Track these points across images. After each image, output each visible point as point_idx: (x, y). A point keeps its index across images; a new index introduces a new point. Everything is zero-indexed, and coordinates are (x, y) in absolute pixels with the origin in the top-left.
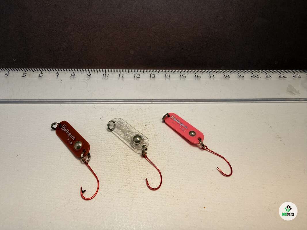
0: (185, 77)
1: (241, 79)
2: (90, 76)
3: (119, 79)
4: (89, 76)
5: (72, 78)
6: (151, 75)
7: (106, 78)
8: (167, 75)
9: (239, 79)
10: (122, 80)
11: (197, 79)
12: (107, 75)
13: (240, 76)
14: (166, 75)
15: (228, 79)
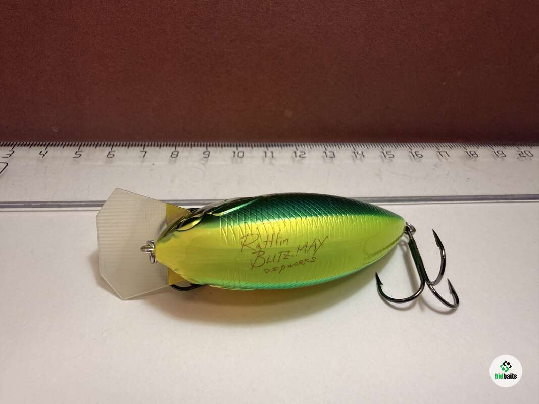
0: (392, 156)
1: (499, 159)
2: (209, 156)
3: (264, 160)
4: (207, 156)
5: (174, 159)
6: (326, 153)
7: (239, 159)
8: (357, 153)
9: (496, 159)
10: (271, 163)
11: (415, 159)
12: (241, 154)
13: (496, 153)
14: (355, 153)
15: (474, 159)
